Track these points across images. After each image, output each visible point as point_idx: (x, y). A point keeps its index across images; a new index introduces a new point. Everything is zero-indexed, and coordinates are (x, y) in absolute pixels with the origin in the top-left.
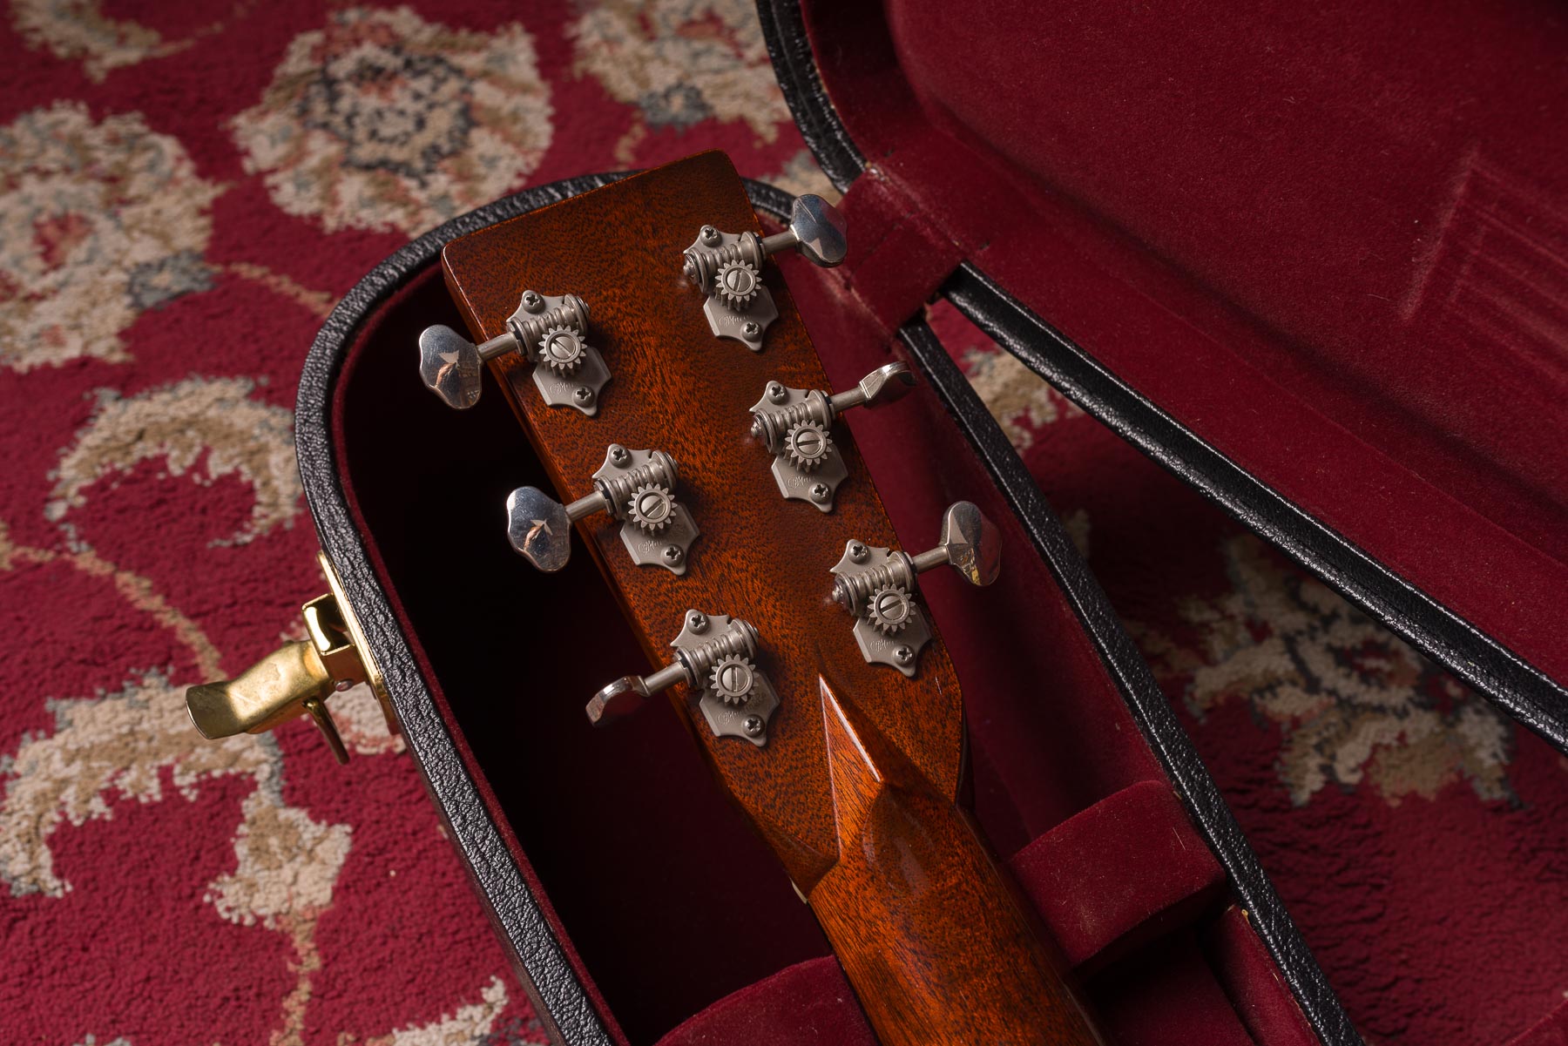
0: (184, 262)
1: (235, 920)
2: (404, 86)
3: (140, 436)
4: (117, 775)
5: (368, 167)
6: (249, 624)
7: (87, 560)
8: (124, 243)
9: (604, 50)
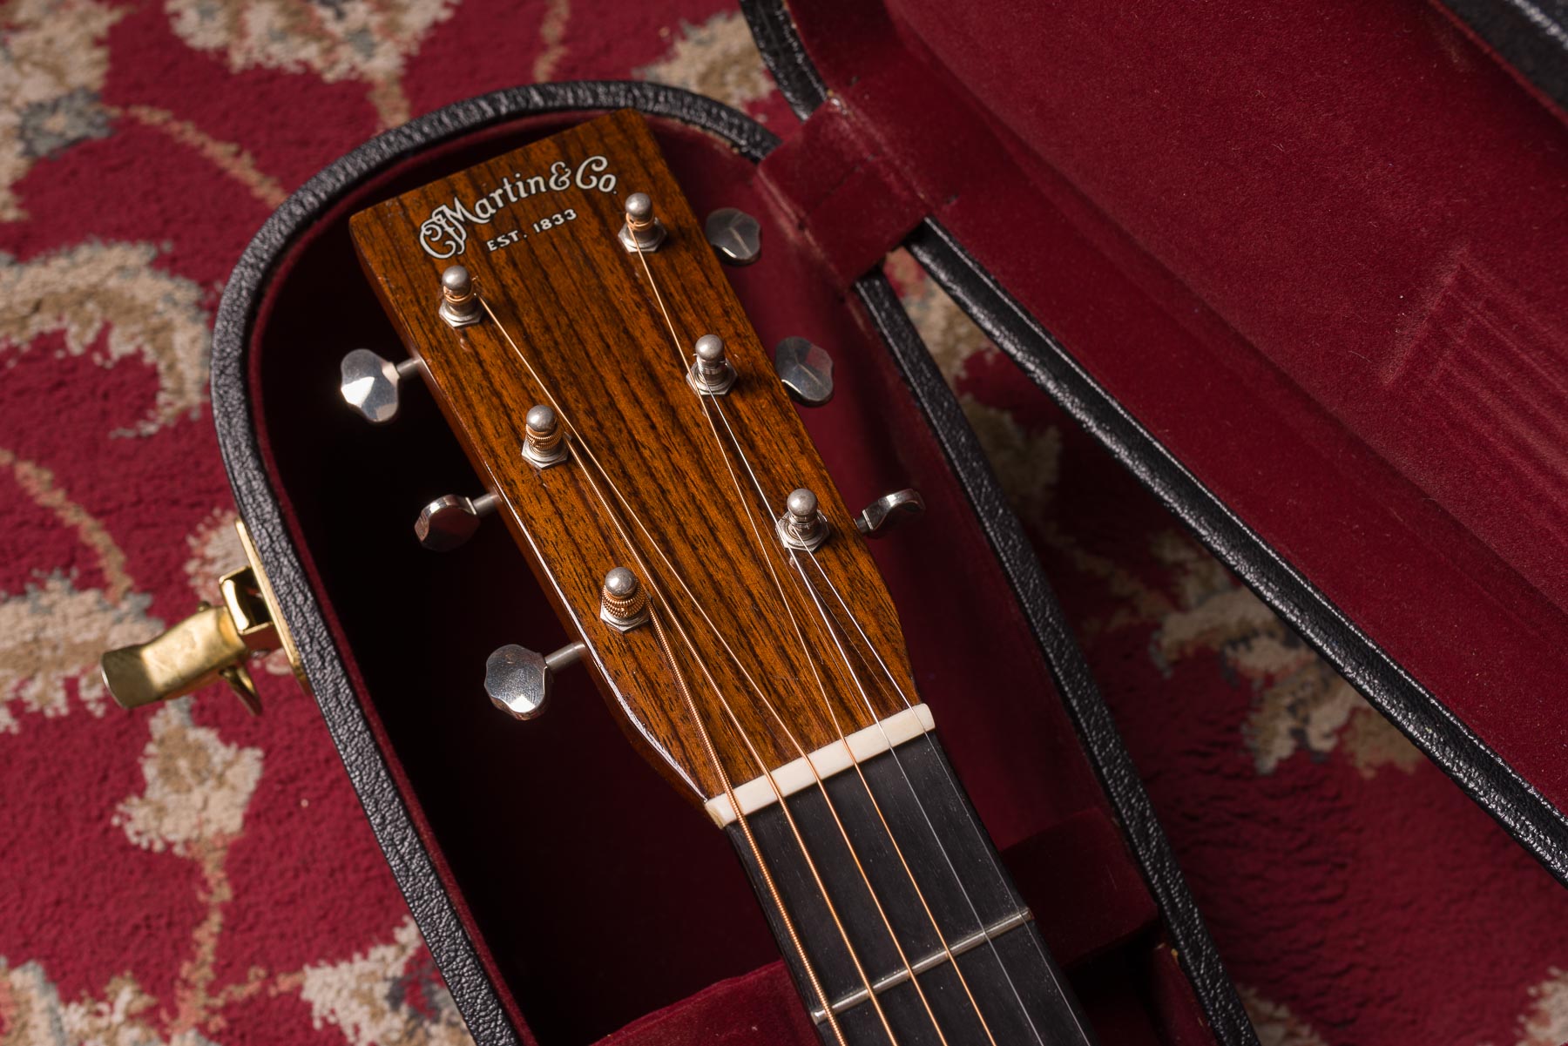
0: (79, 103)
1: (145, 844)
3: (37, 307)
4: (22, 685)
6: (155, 525)
8: (15, 78)
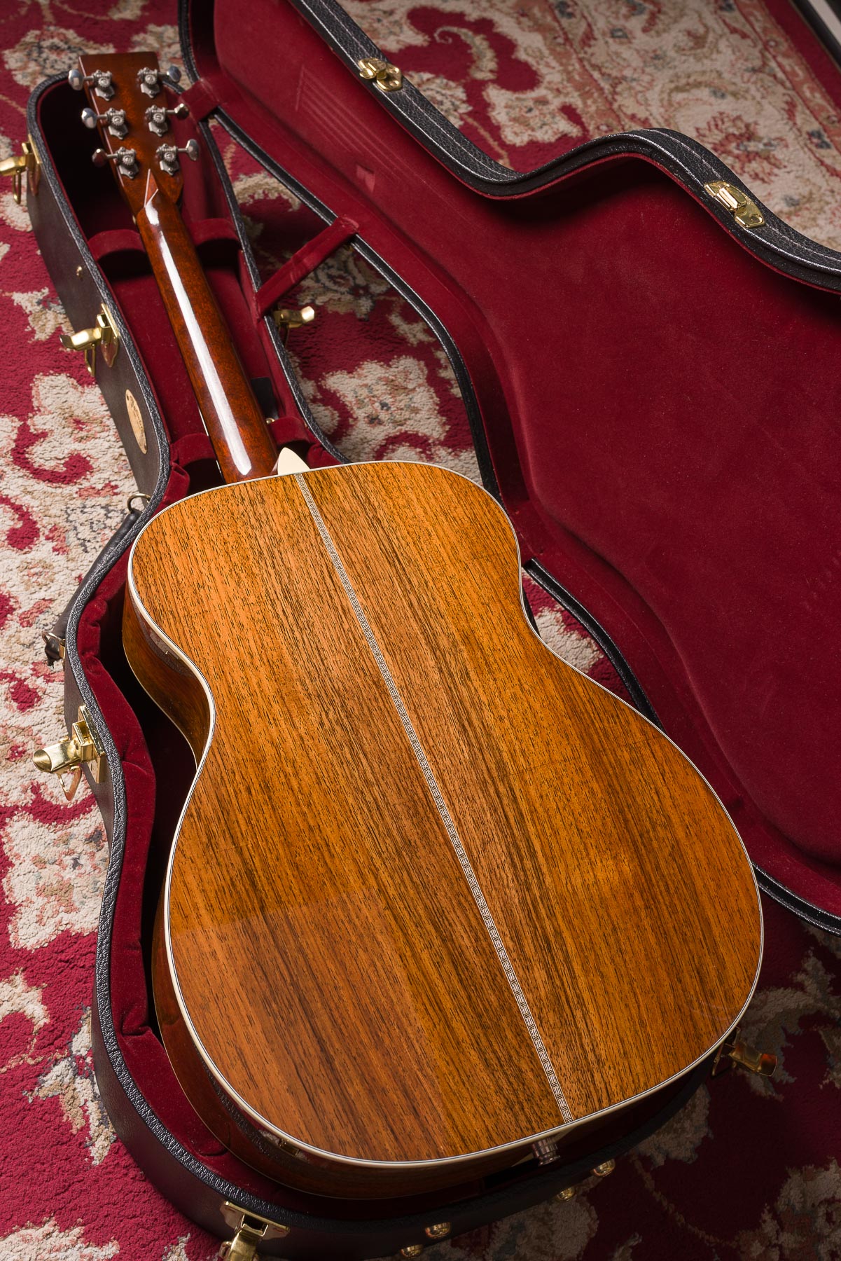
2: (66, 54)
5: (48, 76)
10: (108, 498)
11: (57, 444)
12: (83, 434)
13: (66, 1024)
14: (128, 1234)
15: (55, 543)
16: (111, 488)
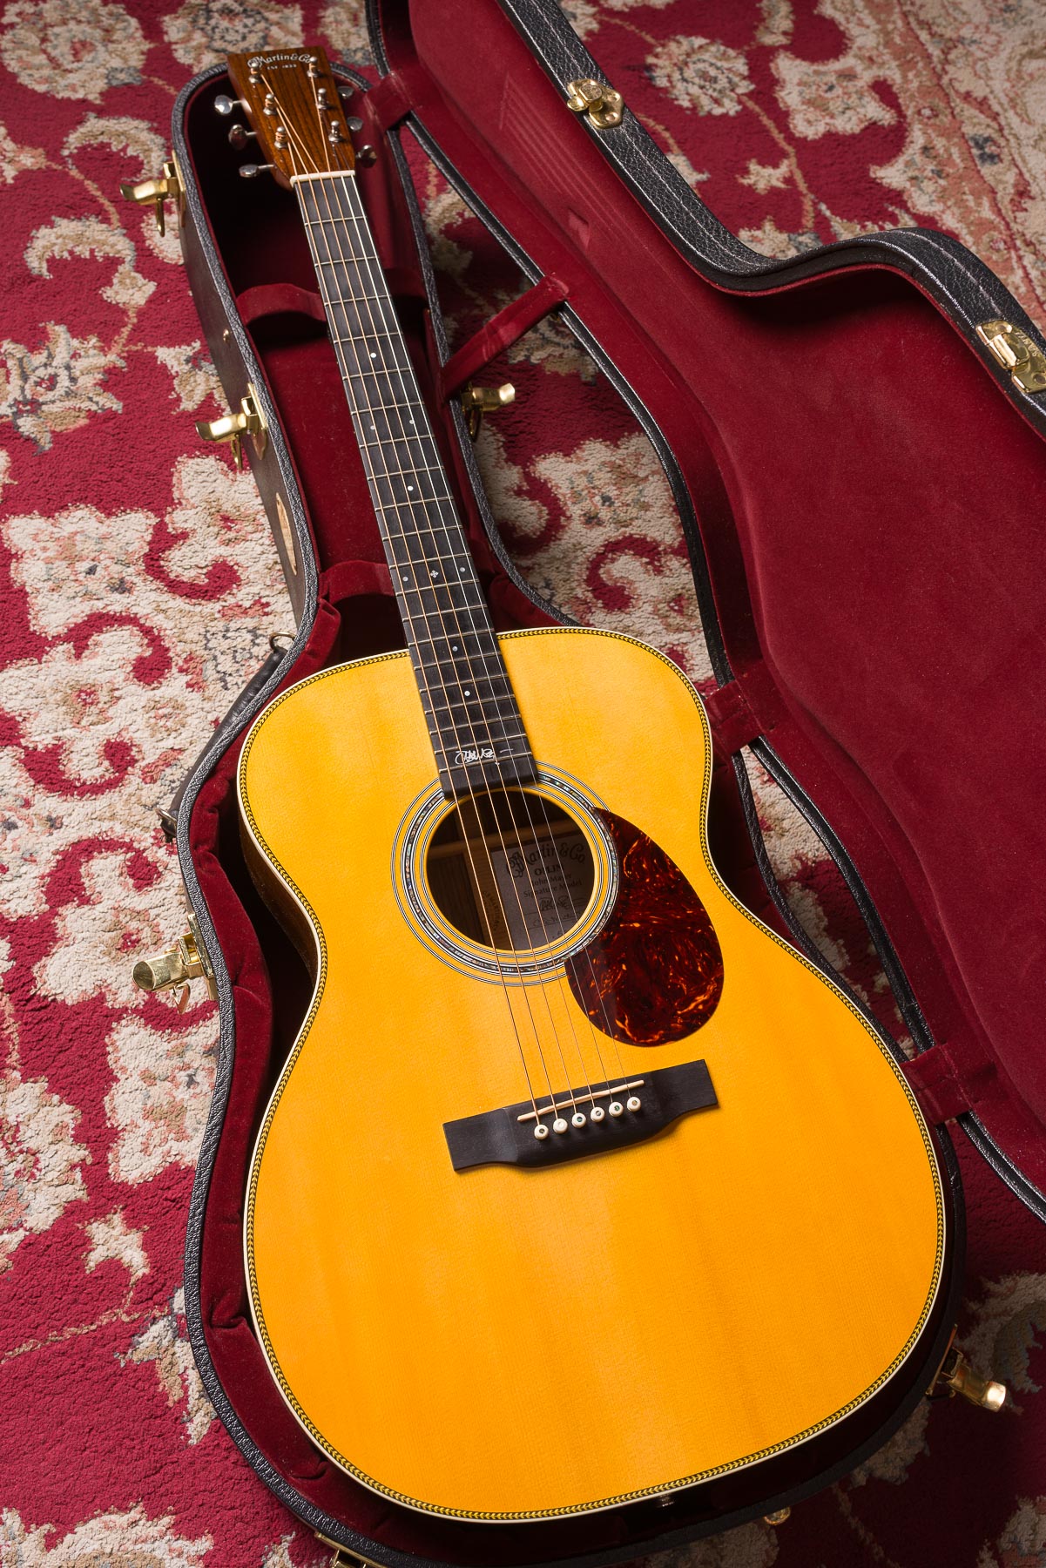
0: (132, 71)
1: (109, 301)
2: (241, 21)
3: (102, 133)
4: (74, 247)
5: (217, 51)
7: (74, 172)
8: (108, 58)
9: (334, 25)
10: (256, 620)
11: (198, 547)
12: (232, 535)
13: (167, 1276)
14: (224, 1529)
15: (190, 677)
16: (262, 606)
